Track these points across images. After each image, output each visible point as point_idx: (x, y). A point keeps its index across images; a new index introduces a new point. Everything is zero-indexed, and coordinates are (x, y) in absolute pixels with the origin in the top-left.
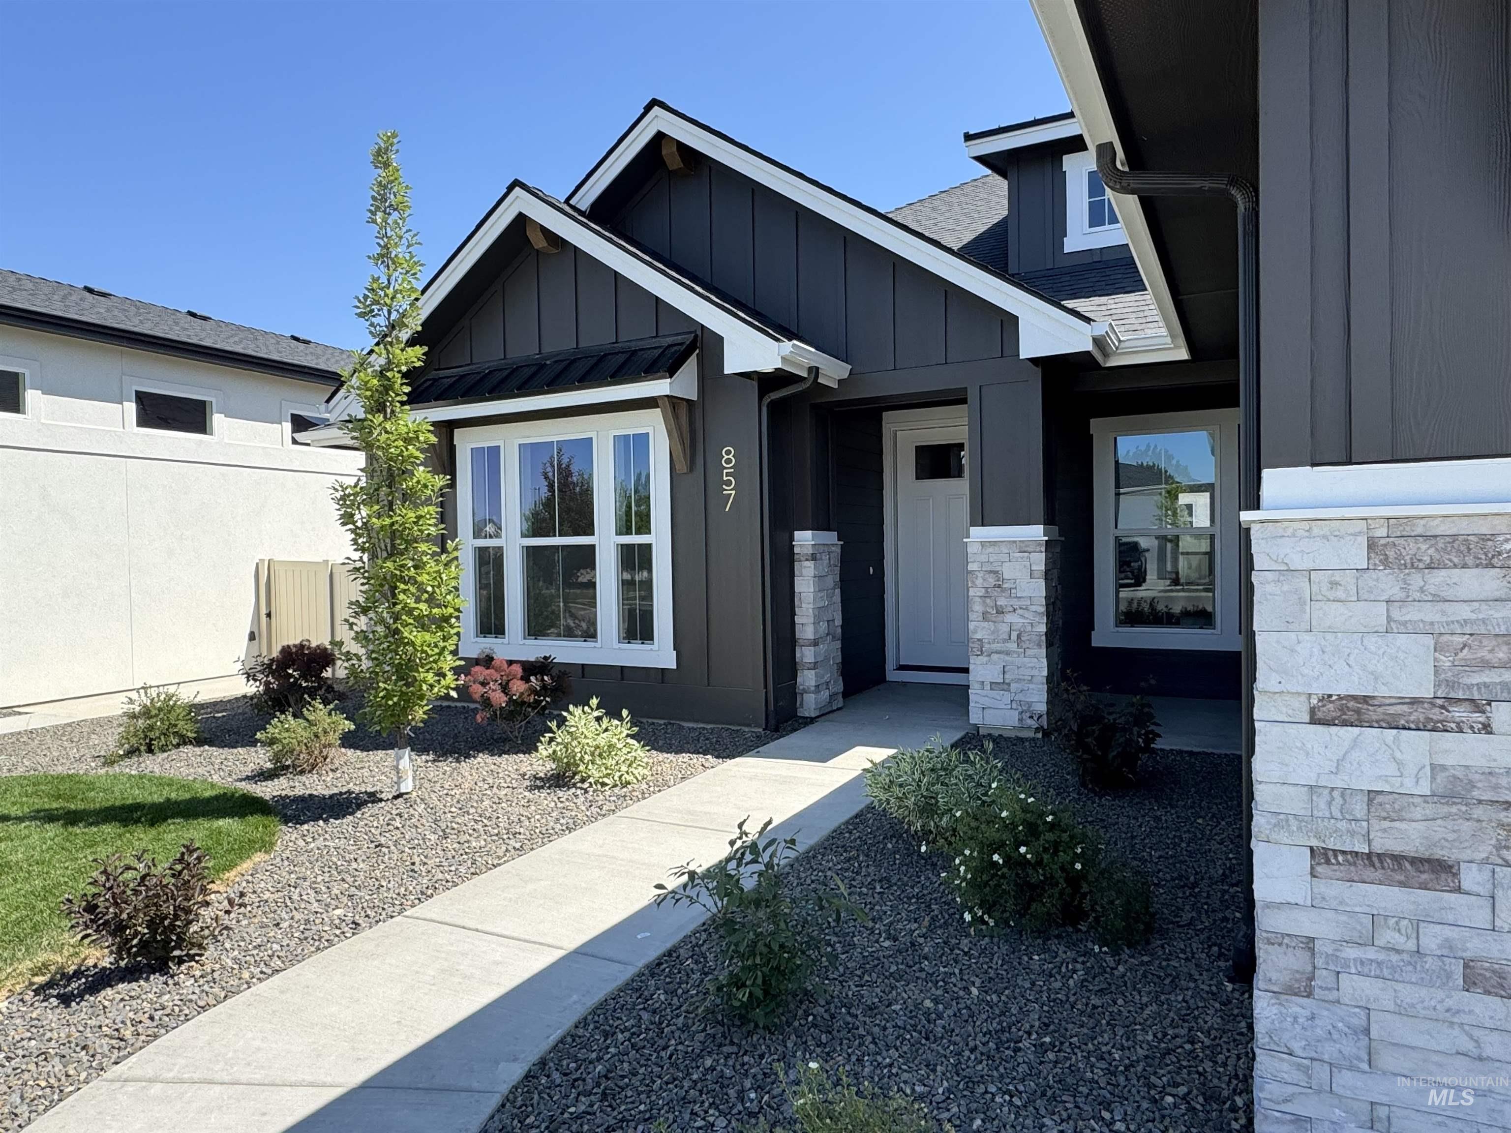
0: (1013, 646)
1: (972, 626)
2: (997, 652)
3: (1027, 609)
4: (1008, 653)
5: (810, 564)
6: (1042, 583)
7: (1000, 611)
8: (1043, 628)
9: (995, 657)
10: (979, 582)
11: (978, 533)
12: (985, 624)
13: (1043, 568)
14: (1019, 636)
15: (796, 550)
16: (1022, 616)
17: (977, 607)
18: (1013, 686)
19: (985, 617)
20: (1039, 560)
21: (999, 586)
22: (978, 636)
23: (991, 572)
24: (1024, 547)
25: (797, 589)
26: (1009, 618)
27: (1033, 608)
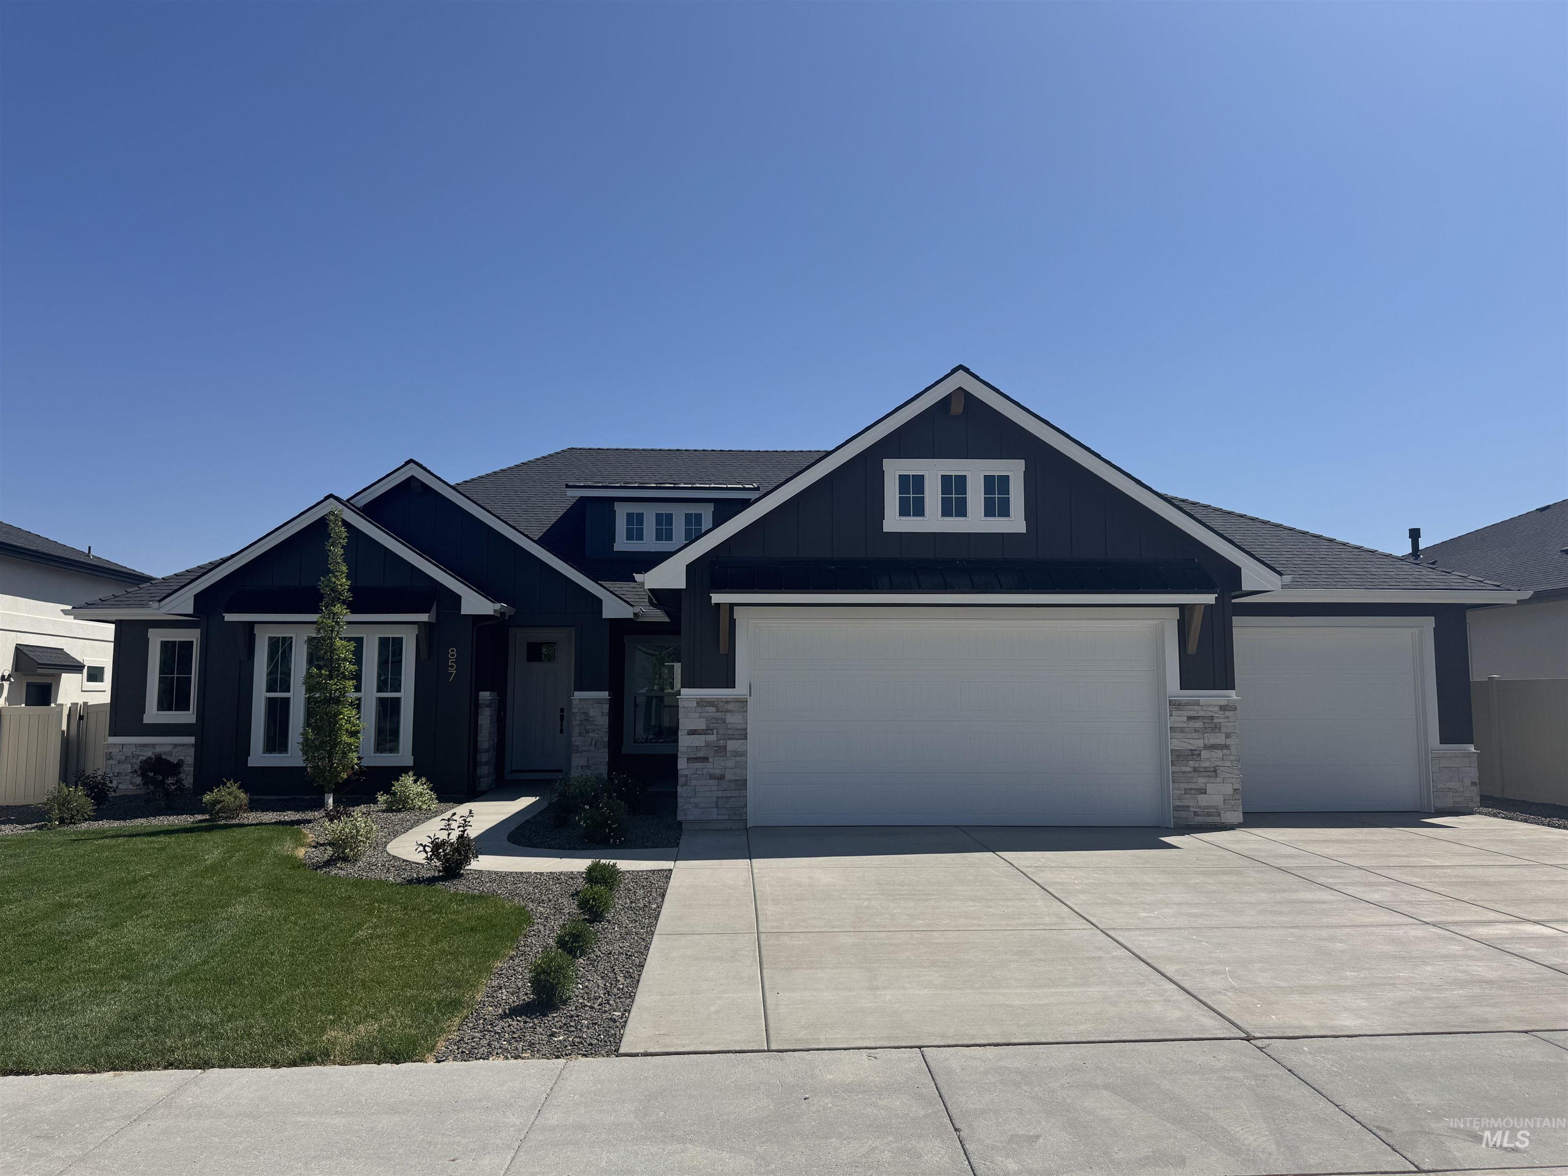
0: (593, 748)
1: (573, 739)
2: (585, 751)
3: (600, 730)
4: (590, 751)
5: (488, 709)
6: (607, 718)
7: (587, 732)
8: (607, 739)
9: (584, 754)
10: (578, 718)
11: (578, 695)
12: (580, 738)
13: (608, 711)
14: (596, 743)
15: (480, 702)
16: (597, 734)
17: (577, 730)
18: (592, 767)
19: (580, 734)
20: (606, 708)
21: (587, 720)
22: (577, 744)
23: (584, 713)
24: (599, 701)
25: (479, 723)
26: (591, 735)
27: (603, 730)
